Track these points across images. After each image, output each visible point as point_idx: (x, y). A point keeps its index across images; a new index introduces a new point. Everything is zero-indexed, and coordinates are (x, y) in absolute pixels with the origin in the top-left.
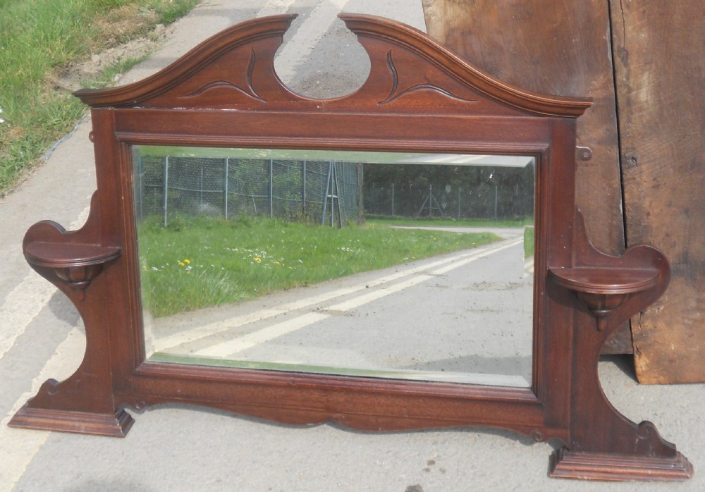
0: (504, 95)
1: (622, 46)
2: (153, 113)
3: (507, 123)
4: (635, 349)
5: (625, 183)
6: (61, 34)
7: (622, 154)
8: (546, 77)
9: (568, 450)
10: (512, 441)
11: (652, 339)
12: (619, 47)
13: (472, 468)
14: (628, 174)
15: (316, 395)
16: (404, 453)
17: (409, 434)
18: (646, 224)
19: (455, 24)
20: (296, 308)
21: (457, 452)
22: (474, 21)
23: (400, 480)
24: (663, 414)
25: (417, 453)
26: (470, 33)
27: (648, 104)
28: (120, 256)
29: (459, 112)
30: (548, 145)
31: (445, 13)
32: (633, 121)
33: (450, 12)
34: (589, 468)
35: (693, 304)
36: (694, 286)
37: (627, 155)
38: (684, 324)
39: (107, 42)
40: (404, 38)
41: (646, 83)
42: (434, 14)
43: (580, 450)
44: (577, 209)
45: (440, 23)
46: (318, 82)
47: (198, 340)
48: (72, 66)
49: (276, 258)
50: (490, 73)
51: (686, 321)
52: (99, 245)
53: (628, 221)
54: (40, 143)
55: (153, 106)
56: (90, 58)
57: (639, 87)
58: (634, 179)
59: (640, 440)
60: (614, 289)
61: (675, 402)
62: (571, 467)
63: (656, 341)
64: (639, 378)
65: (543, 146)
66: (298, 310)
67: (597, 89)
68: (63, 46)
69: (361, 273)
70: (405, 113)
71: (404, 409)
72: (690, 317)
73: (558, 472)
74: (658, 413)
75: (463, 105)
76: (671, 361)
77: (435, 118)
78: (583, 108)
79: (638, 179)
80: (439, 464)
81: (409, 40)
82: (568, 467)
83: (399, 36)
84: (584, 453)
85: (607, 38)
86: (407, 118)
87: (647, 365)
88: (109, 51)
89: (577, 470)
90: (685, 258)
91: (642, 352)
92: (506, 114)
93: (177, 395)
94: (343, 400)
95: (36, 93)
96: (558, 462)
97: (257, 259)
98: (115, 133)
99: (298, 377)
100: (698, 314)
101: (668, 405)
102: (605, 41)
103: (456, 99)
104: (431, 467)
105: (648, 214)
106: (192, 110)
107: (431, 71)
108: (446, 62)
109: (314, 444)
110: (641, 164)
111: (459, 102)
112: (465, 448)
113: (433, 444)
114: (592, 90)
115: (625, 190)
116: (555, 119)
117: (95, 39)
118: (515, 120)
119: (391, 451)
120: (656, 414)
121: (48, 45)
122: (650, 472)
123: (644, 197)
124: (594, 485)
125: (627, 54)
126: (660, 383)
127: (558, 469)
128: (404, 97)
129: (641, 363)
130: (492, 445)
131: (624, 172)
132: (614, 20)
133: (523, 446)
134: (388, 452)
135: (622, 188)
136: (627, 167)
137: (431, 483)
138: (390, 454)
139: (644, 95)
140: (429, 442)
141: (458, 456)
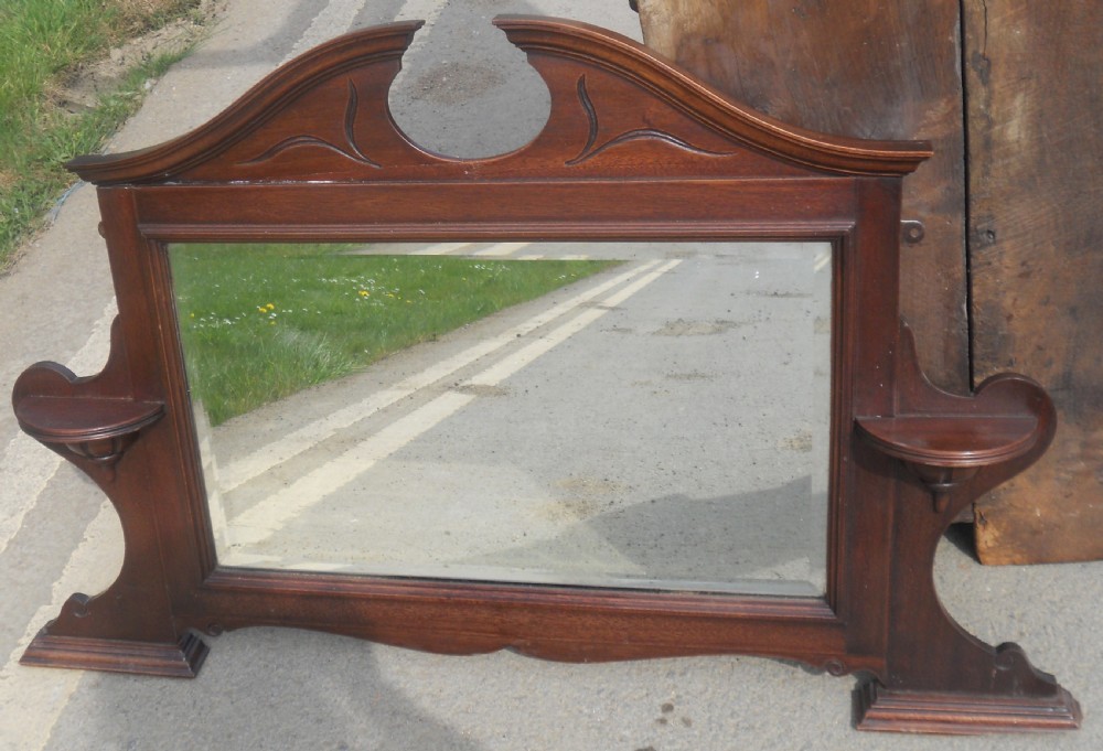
0: (779, 145)
1: (981, 51)
3: (785, 189)
4: (978, 517)
5: (974, 271)
6: (63, 21)
7: (971, 226)
8: (848, 108)
9: (883, 686)
10: (791, 668)
11: (1007, 503)
12: (975, 52)
13: (732, 715)
14: (979, 257)
16: (624, 693)
17: (629, 662)
18: (1005, 332)
19: (690, 27)
20: (425, 384)
21: (706, 690)
22: (725, 19)
23: (621, 740)
24: (1023, 615)
25: (645, 692)
26: (718, 40)
27: (1020, 146)
28: (165, 414)
29: (702, 173)
30: (853, 223)
31: (675, 8)
32: (993, 173)
33: (683, 7)
34: (918, 716)
35: (1075, 449)
36: (1078, 424)
37: (979, 227)
38: (1058, 479)
39: (131, 27)
40: (606, 55)
41: (1019, 112)
42: (656, 12)
43: (904, 687)
44: (902, 323)
45: (666, 26)
46: (445, 79)
47: (295, 456)
48: (82, 68)
49: (389, 288)
50: (751, 105)
51: (1063, 475)
52: (130, 399)
53: (977, 331)
54: (42, 193)
55: (195, 180)
56: (108, 55)
57: (1006, 118)
58: (990, 264)
59: (998, 671)
61: (1041, 595)
62: (891, 715)
63: (1011, 505)
64: (981, 557)
65: (847, 225)
66: (428, 387)
67: (934, 124)
68: (67, 38)
69: (507, 310)
70: (611, 177)
71: (623, 633)
72: (1069, 469)
73: (869, 722)
74: (1016, 613)
75: (708, 161)
76: (1035, 533)
77: (661, 184)
78: (916, 162)
79: (996, 264)
80: (680, 710)
81: (615, 58)
82: (884, 714)
83: (598, 52)
84: (909, 692)
85: (956, 40)
86: (616, 186)
87: (996, 539)
88: (135, 42)
89: (899, 719)
90: (1066, 382)
91: (989, 521)
92: (780, 174)
93: (270, 617)
94: (526, 620)
95: (32, 114)
96: (869, 707)
97: (363, 293)
98: (139, 226)
100: (1082, 464)
101: (1030, 599)
102: (952, 43)
103: (696, 152)
104: (669, 716)
105: (1010, 318)
106: (260, 184)
107: (654, 108)
108: (680, 93)
109: (484, 680)
110: (1001, 241)
111: (701, 158)
112: (718, 682)
113: (668, 675)
114: (924, 126)
115: (974, 282)
116: (865, 179)
117: (114, 25)
118: (797, 183)
119: (603, 690)
120: (1012, 616)
121: (45, 39)
122: (1015, 720)
123: (1004, 292)
124: (926, 742)
125: (989, 64)
126: (1014, 563)
127: (869, 718)
128: (609, 153)
129: (986, 537)
130: (760, 675)
131: (974, 253)
132: (968, 9)
133: (809, 675)
134: (599, 692)
135: (969, 277)
136: (978, 245)
137: (671, 743)
138: (602, 695)
139: (1014, 131)
140: (660, 673)
141: (708, 695)
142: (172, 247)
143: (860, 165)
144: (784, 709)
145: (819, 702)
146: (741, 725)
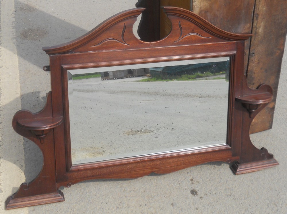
0: (222, 34)
2: (80, 55)
3: (222, 45)
5: (249, 63)
7: (250, 52)
8: (231, 26)
9: (239, 163)
12: (256, 13)
15: (148, 163)
16: (180, 179)
18: (253, 77)
19: (202, 9)
22: (210, 6)
23: (186, 189)
25: (184, 178)
26: (208, 12)
27: (261, 33)
29: (204, 42)
30: (236, 52)
31: (200, 4)
32: (256, 40)
33: (202, 4)
34: (248, 168)
41: (262, 26)
42: (196, 5)
55: (78, 52)
57: (260, 27)
58: (252, 61)
59: (262, 154)
60: (261, 102)
62: (242, 170)
65: (234, 52)
67: (246, 29)
71: (182, 162)
73: (238, 172)
78: (249, 37)
79: (254, 61)
80: (195, 180)
81: (189, 16)
82: (240, 170)
85: (253, 10)
86: (186, 46)
89: (244, 170)
93: (88, 177)
94: (159, 163)
96: (237, 169)
98: (62, 66)
99: (140, 158)
102: (252, 11)
104: (193, 182)
105: (254, 73)
106: (97, 52)
110: (255, 55)
111: (204, 39)
112: (199, 172)
113: (187, 173)
115: (249, 65)
116: (238, 41)
118: (225, 43)
122: (267, 165)
123: (254, 67)
125: (258, 16)
128: (184, 39)
130: (208, 168)
131: (250, 59)
132: (256, 3)
134: (174, 180)
135: (248, 64)
136: (251, 56)
137: (197, 187)
138: (175, 181)
139: (261, 30)
140: (185, 173)
141: (199, 175)
142: (69, 71)
143: (238, 38)
144: (217, 174)
145: (224, 171)
146: (210, 180)
